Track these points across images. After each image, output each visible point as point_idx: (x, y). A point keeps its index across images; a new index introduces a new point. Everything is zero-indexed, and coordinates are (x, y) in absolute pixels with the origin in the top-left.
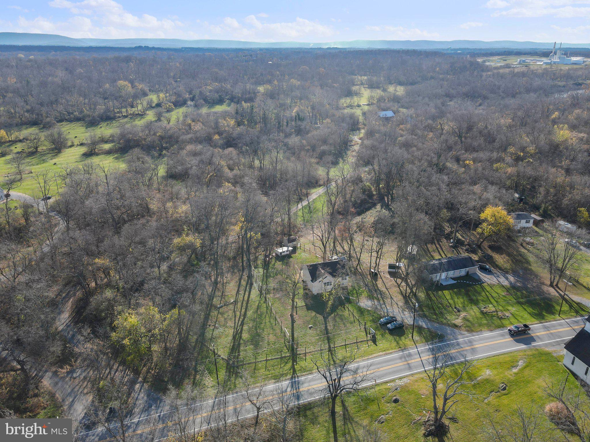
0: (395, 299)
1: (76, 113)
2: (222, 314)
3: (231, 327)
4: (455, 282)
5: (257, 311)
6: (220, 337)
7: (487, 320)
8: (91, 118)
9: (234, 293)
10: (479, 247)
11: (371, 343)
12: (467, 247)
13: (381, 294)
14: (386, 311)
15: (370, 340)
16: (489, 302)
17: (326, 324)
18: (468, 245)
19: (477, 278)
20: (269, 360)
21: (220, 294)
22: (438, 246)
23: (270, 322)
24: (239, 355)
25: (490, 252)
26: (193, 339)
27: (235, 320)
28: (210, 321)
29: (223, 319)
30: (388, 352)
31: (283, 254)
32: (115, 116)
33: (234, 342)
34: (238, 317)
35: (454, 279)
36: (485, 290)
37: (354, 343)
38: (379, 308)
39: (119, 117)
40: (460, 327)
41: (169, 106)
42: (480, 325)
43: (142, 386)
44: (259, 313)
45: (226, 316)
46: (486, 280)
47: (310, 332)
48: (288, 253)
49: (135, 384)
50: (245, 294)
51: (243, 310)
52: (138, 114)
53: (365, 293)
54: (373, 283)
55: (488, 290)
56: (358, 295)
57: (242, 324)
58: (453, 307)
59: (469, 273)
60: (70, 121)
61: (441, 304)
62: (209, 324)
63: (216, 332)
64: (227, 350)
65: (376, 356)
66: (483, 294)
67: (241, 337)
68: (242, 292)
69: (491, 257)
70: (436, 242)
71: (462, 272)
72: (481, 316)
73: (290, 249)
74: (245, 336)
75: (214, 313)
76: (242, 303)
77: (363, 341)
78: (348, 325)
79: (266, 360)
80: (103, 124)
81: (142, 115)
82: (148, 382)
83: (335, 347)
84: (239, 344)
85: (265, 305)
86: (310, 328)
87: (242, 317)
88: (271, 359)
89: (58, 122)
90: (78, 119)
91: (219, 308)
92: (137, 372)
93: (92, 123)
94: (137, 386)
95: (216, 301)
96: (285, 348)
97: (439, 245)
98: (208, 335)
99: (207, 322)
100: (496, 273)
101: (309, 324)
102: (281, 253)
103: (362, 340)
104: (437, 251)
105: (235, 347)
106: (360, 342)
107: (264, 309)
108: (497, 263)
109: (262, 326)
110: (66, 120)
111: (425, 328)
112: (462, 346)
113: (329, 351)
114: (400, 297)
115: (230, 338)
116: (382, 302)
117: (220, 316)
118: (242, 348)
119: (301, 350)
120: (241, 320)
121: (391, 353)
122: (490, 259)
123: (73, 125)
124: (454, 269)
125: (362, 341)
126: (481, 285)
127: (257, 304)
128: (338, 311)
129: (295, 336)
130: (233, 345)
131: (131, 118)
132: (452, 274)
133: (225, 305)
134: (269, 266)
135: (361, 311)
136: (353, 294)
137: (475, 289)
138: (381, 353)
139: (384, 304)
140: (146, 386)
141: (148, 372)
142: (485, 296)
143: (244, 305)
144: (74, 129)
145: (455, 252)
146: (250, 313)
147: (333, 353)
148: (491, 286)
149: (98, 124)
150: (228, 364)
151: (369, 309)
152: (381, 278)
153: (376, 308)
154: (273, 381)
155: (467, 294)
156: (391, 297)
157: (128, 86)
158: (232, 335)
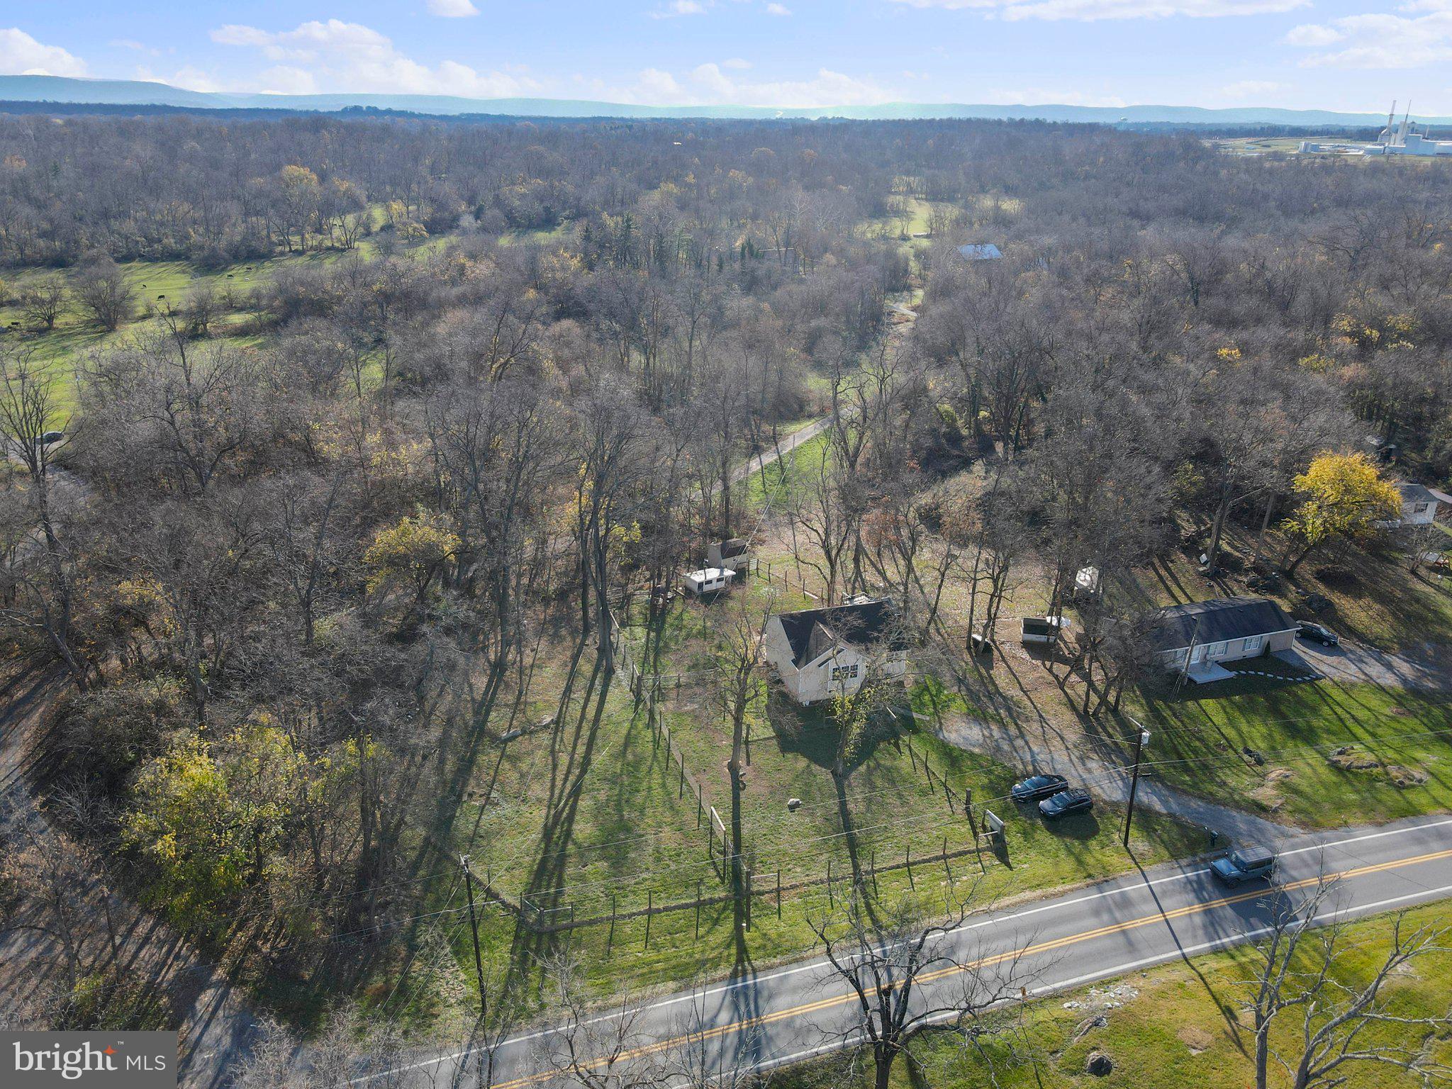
0: (1053, 723)
1: (170, 241)
2: (514, 759)
3: (539, 801)
4: (1233, 674)
5: (624, 753)
6: (499, 833)
7: (1357, 792)
8: (206, 253)
9: (555, 695)
10: (1289, 575)
11: (989, 859)
12: (1253, 575)
13: (1009, 709)
14: (1028, 758)
15: (988, 849)
16: (1348, 735)
17: (842, 794)
18: (1256, 569)
19: (1296, 663)
20: (659, 911)
21: (511, 699)
22: (1163, 572)
23: (664, 786)
24: (559, 893)
25: (1322, 589)
26: (415, 835)
27: (553, 780)
28: (472, 782)
29: (514, 776)
30: (1051, 890)
31: (706, 588)
32: (271, 252)
33: (546, 851)
34: (562, 769)
35: (1227, 665)
36: (1328, 699)
37: (937, 858)
38: (1006, 748)
39: (282, 254)
40: (1275, 811)
41: (415, 229)
42: (1340, 806)
43: (224, 996)
44: (630, 757)
45: (524, 766)
46: (1325, 668)
47: (794, 818)
48: (722, 584)
49: (202, 989)
50: (587, 700)
51: (581, 749)
52: (332, 248)
53: (959, 701)
54: (980, 675)
55: (1338, 699)
56: (939, 708)
57: (576, 792)
58: (1240, 750)
59: (1272, 650)
60: (152, 259)
61: (1201, 740)
62: (469, 789)
63: (490, 817)
64: (523, 876)
65: (1014, 905)
66: (1326, 710)
67: (568, 834)
68: (579, 695)
69: (1330, 604)
70: (1156, 561)
71: (1250, 646)
72: (1334, 779)
73: (729, 573)
74: (584, 830)
75: (489, 757)
76: (579, 728)
77: (966, 853)
78: (914, 799)
79: (650, 912)
80: (238, 270)
81: (343, 250)
82: (244, 983)
83: (874, 872)
84: (563, 858)
85: (648, 734)
86: (792, 808)
87: (577, 772)
88: (666, 909)
89: (118, 260)
90: (172, 256)
91: (506, 741)
92: (210, 950)
93: (211, 265)
94: (207, 997)
95: (497, 720)
96: (712, 873)
97: (1168, 569)
98: (464, 824)
99: (465, 784)
100: (1351, 652)
101: (789, 795)
102: (700, 585)
103: (961, 848)
104: (1161, 586)
105: (550, 866)
106: (955, 855)
107: (645, 745)
108: (1349, 622)
109: (639, 799)
110: (141, 256)
111: (1159, 814)
112: (1294, 873)
113: (856, 882)
114: (1069, 716)
115: (536, 835)
116: (1013, 731)
117: (506, 765)
118: (570, 871)
119: (763, 880)
120: (572, 778)
121: (1062, 894)
122: (1326, 611)
123: (157, 269)
124: (1227, 635)
125: (960, 854)
126: (1311, 683)
127: (625, 732)
128: (877, 754)
129: (745, 832)
130: (544, 862)
131: (313, 257)
132: (1219, 649)
133: (524, 732)
134: (664, 622)
135: (953, 757)
136: (923, 705)
137: (1295, 695)
138: (1028, 895)
139: (1022, 736)
140: (236, 996)
141: (251, 947)
142: (1332, 717)
143: (585, 732)
144: (160, 279)
145: (1217, 589)
146: (600, 759)
147: (870, 890)
148: (1346, 688)
149: (224, 270)
150: (521, 924)
151: (977, 750)
152: (1004, 660)
153: (998, 749)
154: (672, 985)
155: (1274, 710)
156: (1041, 716)
157: (311, 180)
158: (540, 827)
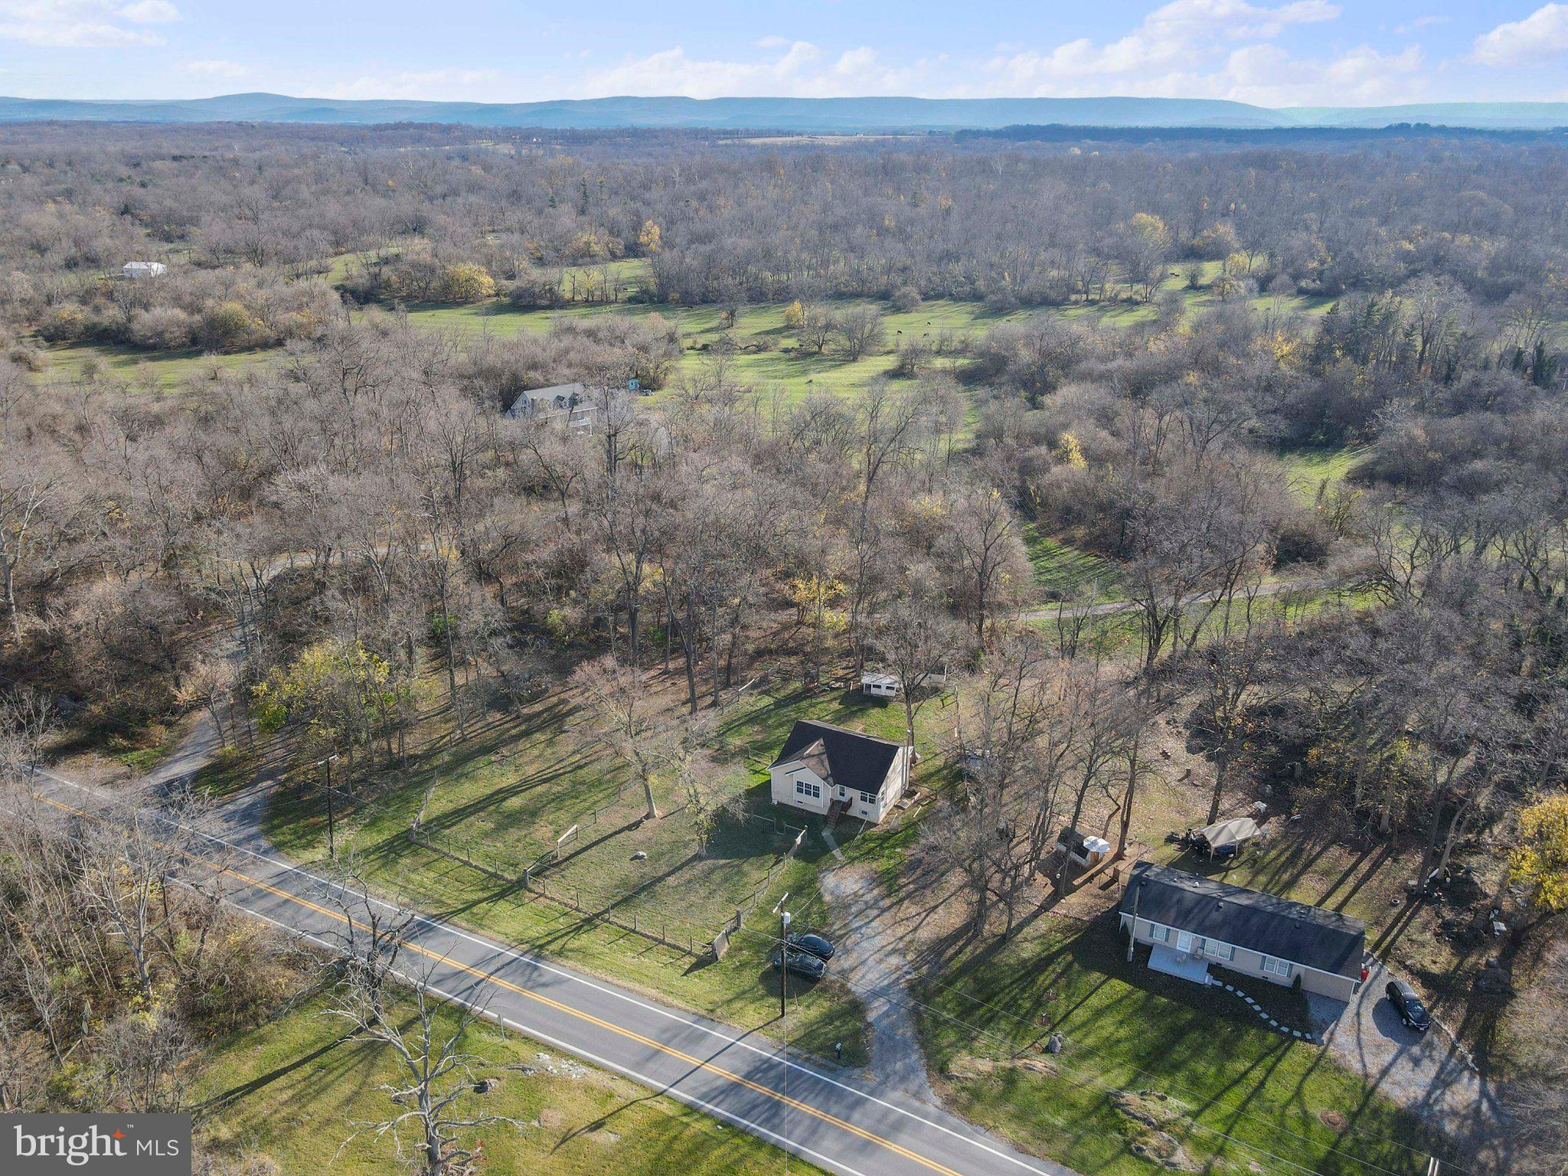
0: (934, 917)
1: (982, 283)
2: (551, 745)
3: (524, 774)
4: (1208, 980)
6: (477, 780)
7: (1074, 1122)
12: (1470, 917)
13: (923, 887)
14: (855, 925)
15: (696, 956)
17: (679, 868)
18: (1484, 913)
19: (1320, 1016)
20: (470, 865)
24: (449, 827)
26: (442, 759)
27: (550, 767)
28: (511, 746)
29: (536, 752)
30: (670, 999)
31: (874, 691)
32: (1067, 299)
33: (479, 802)
34: (564, 763)
36: (1269, 1061)
38: (854, 909)
39: (1076, 303)
40: (950, 1078)
42: (1024, 1116)
45: (549, 751)
46: (1345, 1039)
47: (623, 864)
48: (891, 693)
53: (894, 861)
55: (1283, 1066)
56: (870, 855)
57: (545, 781)
59: (1304, 987)
60: (956, 298)
61: (1039, 1003)
62: (503, 749)
63: (487, 770)
64: (450, 807)
65: (630, 990)
66: (1241, 1066)
67: (504, 799)
70: (1378, 851)
72: (1081, 1102)
73: (899, 685)
74: (514, 803)
75: (541, 736)
77: (678, 948)
78: (717, 899)
79: (466, 863)
80: (1022, 314)
81: (1137, 303)
83: (607, 921)
84: (482, 809)
86: (634, 858)
87: (568, 769)
88: (476, 867)
90: (977, 297)
91: (563, 732)
93: (999, 310)
95: (577, 718)
98: (469, 767)
99: (506, 745)
100: (1428, 1046)
101: (648, 850)
102: (869, 687)
103: (681, 944)
104: (1336, 878)
105: (469, 810)
106: (669, 945)
109: (570, 802)
110: (951, 295)
111: (863, 1019)
113: (584, 920)
115: (489, 791)
116: (887, 902)
117: (542, 746)
118: (472, 819)
119: (545, 885)
120: (559, 772)
121: (671, 1007)
124: (1235, 939)
125: (674, 947)
126: (1290, 1040)
128: (753, 859)
130: (468, 807)
134: (797, 702)
135: (801, 891)
136: (858, 847)
137: (1242, 1036)
138: (654, 992)
139: (883, 911)
140: (273, 791)
142: (1232, 1074)
144: (945, 318)
146: (592, 769)
147: (585, 928)
148: (1322, 1066)
150: (408, 831)
151: (828, 898)
153: (847, 906)
156: (936, 907)
157: (1156, 229)
158: (498, 787)
